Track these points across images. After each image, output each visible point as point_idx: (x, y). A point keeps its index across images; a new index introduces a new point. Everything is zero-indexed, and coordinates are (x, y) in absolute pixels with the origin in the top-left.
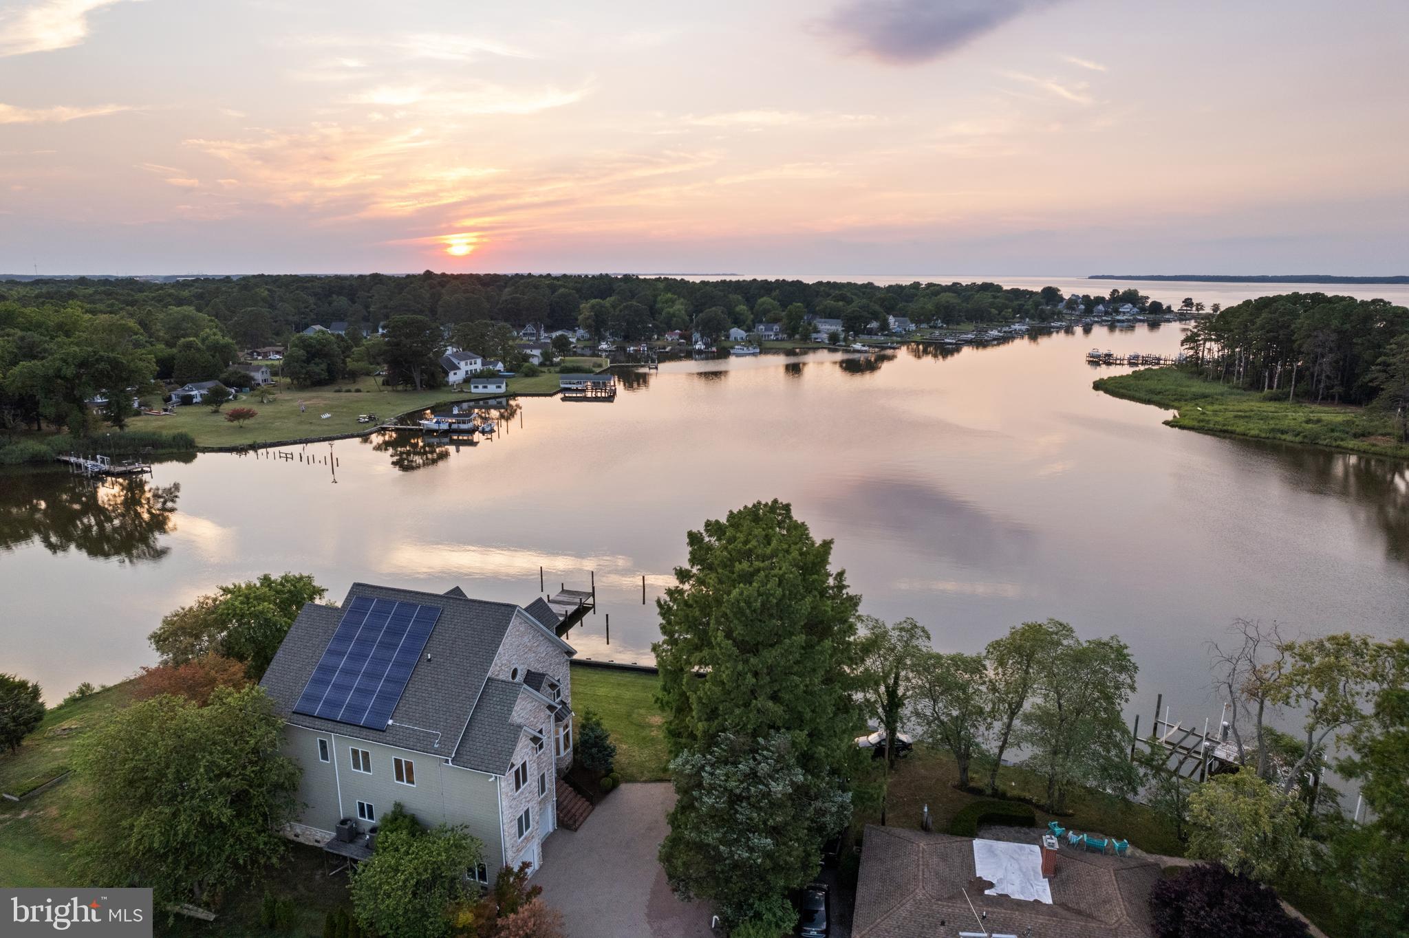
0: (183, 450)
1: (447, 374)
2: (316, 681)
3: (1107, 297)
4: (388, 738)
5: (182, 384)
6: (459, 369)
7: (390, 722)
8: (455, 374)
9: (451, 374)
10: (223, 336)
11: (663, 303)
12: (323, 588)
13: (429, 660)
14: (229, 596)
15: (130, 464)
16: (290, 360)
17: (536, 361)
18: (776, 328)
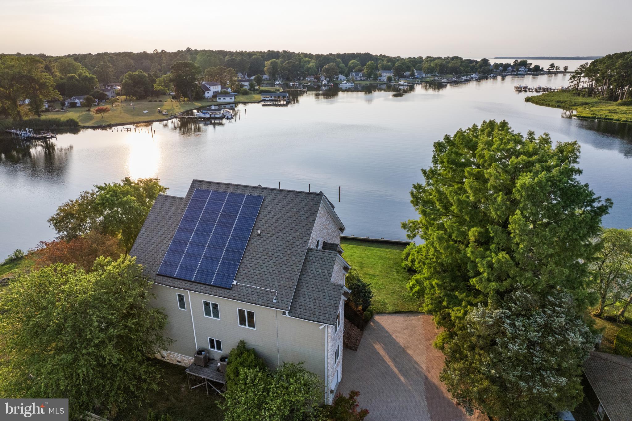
0: (73, 127)
1: (204, 93)
2: (172, 251)
3: (512, 64)
4: (234, 295)
5: (70, 98)
6: (210, 90)
7: (235, 282)
8: (208, 93)
9: (206, 93)
10: (89, 74)
11: (304, 62)
12: (165, 187)
13: (259, 235)
14: (103, 192)
15: (44, 133)
16: (125, 86)
17: (247, 88)
18: (361, 74)
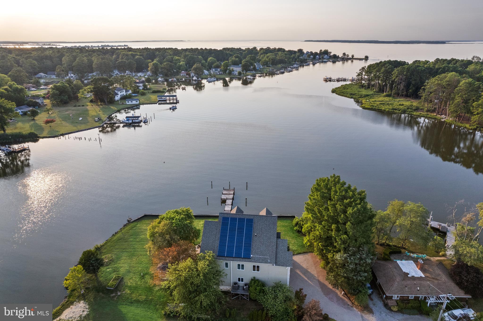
1: (114, 97)
2: (221, 245)
3: (318, 52)
4: (251, 260)
6: (118, 94)
7: (252, 256)
11: (176, 60)
13: (256, 236)
17: (141, 88)
18: (219, 70)
